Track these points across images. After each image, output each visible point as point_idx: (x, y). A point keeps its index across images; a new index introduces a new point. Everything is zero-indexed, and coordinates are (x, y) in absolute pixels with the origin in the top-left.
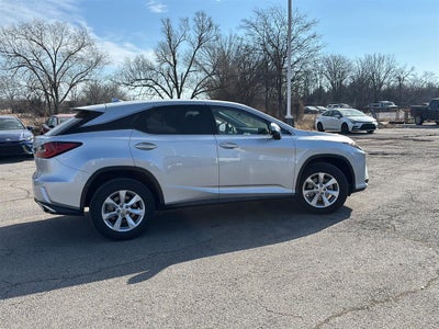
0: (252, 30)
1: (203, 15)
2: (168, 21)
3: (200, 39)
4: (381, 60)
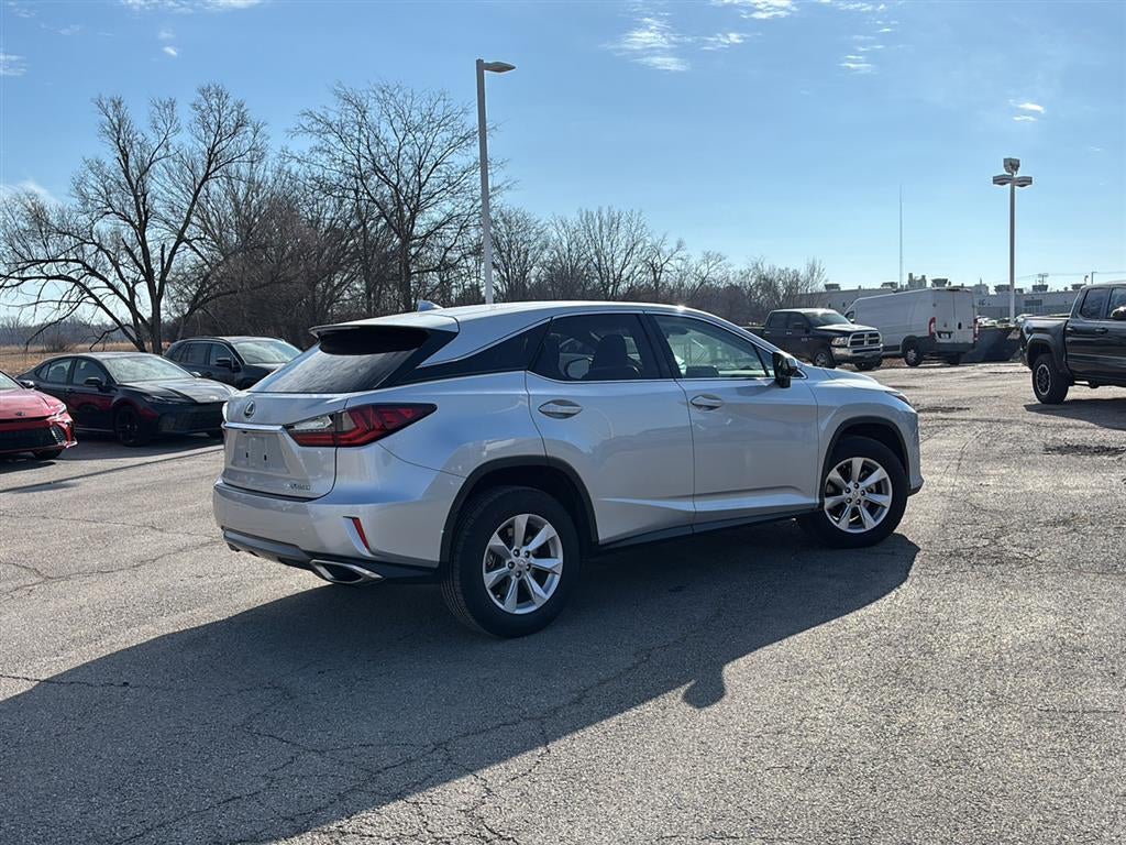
0: (333, 138)
1: (219, 94)
2: (117, 105)
3: (212, 155)
4: (614, 224)
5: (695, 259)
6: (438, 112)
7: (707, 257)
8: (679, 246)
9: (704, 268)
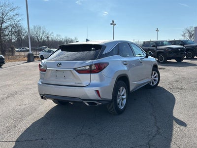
4: (40, 28)
5: (55, 35)
6: (7, 3)
7: (57, 35)
8: (52, 33)
9: (57, 37)
